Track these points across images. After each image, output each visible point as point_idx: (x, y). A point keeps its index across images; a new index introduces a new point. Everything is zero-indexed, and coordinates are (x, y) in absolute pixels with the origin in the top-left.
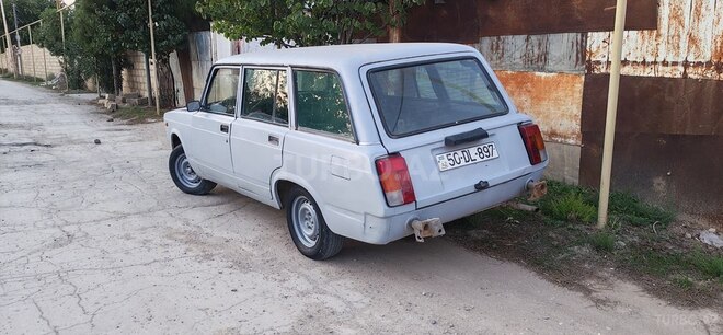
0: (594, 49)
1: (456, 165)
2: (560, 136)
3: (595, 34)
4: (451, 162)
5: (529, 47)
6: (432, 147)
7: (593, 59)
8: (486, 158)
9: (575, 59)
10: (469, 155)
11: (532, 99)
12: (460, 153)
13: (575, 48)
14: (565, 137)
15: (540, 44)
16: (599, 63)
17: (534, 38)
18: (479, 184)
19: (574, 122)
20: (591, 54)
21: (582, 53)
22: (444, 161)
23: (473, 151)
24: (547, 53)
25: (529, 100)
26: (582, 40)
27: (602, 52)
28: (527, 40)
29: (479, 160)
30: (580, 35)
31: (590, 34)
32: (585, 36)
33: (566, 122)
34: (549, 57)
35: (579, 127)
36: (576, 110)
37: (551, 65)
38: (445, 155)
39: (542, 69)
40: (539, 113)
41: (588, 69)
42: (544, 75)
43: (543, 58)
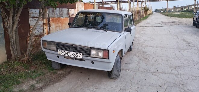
5: (60, 11)
9: (67, 14)
11: (61, 24)
32: (68, 9)
41: (69, 16)
42: (62, 18)
43: (62, 14)
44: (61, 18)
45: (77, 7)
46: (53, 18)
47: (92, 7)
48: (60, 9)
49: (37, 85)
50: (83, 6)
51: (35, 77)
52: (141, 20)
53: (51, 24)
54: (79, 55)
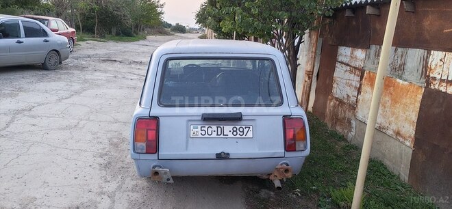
0: (433, 67)
1: (207, 136)
2: (402, 137)
3: (436, 52)
4: (203, 133)
5: (396, 58)
6: (190, 118)
7: (431, 75)
8: (238, 136)
9: (421, 72)
10: (223, 131)
11: (392, 100)
12: (214, 128)
13: (422, 63)
14: (405, 139)
15: (402, 56)
16: (434, 79)
17: (400, 50)
18: (220, 154)
19: (412, 127)
20: (431, 70)
21: (425, 68)
22: (197, 130)
23: (228, 129)
24: (405, 64)
25: (390, 101)
26: (427, 56)
27: (439, 70)
28: (396, 51)
29: (230, 135)
30: (426, 51)
31: (432, 51)
32: (429, 53)
33: (407, 125)
34: (406, 68)
35: (414, 132)
36: (414, 117)
37: (406, 75)
38: (199, 127)
39: (400, 77)
40: (394, 114)
41: (428, 83)
42: (401, 82)
43: (402, 68)
44: (398, 80)
46: (371, 74)
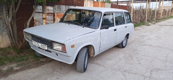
28: (65, 6)
45: (85, 5)
46: (58, 14)
47: (103, 5)
48: (67, 6)
49: (15, 68)
50: (93, 4)
51: (18, 61)
52: (164, 19)
53: (55, 19)
54: (45, 46)
